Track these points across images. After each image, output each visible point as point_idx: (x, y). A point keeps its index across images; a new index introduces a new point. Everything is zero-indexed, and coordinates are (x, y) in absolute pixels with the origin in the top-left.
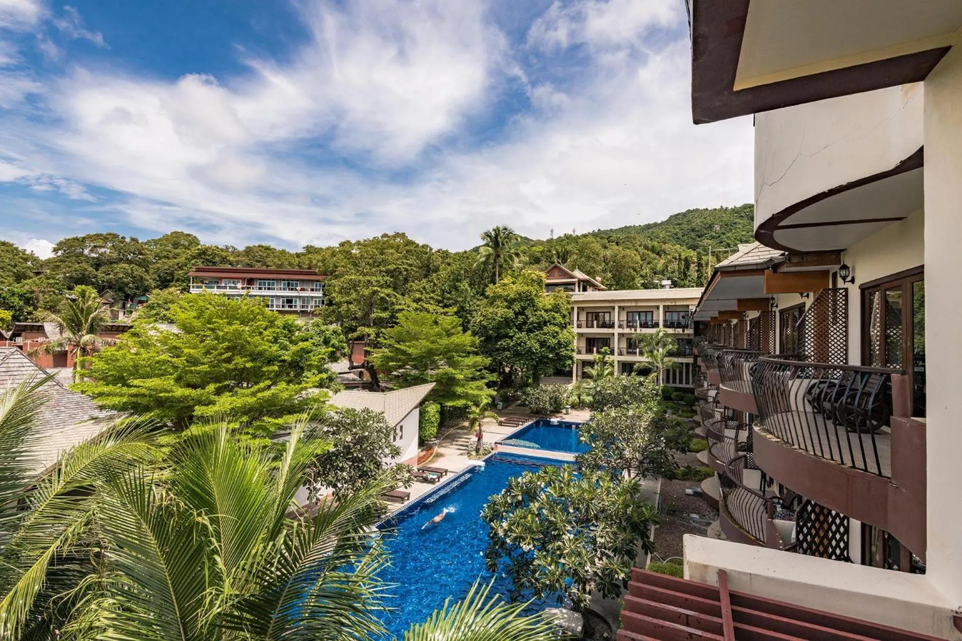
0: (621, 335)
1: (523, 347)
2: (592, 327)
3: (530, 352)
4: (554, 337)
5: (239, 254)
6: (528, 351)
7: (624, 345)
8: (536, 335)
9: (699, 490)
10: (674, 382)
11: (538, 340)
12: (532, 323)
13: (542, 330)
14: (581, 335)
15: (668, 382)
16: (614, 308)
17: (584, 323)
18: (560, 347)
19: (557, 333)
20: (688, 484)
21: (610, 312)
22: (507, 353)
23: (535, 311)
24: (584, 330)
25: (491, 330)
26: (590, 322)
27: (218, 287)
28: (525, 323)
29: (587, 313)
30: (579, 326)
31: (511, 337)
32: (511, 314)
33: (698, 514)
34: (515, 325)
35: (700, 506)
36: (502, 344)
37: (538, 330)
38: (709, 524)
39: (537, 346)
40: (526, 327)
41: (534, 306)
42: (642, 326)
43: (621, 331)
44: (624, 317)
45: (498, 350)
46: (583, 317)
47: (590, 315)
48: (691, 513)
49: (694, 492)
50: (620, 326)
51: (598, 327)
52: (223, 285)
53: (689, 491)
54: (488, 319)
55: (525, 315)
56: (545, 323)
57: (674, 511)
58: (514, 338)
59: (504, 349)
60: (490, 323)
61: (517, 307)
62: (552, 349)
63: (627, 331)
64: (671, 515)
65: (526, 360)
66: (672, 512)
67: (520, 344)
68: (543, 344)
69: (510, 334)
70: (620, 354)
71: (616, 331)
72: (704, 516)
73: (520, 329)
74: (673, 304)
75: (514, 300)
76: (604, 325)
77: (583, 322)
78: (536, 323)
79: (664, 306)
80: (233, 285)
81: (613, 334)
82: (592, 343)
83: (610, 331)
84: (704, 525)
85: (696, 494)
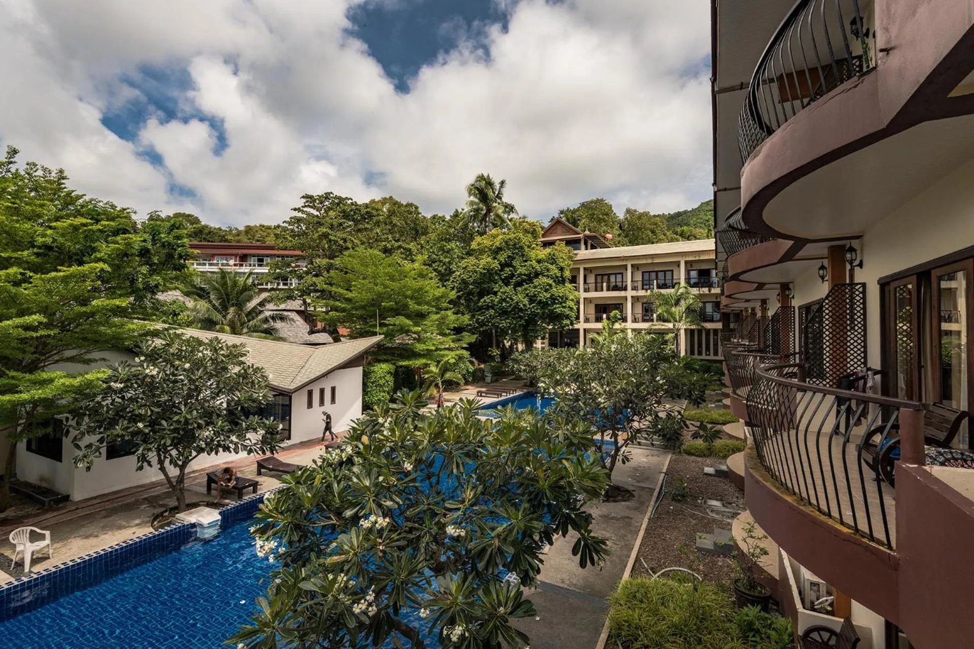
0: (635, 299)
1: (508, 302)
2: (602, 290)
3: (517, 309)
4: (546, 291)
5: (239, 233)
6: (515, 307)
7: (639, 310)
8: (526, 289)
9: (724, 468)
10: (700, 353)
11: (527, 295)
12: (520, 275)
13: (533, 283)
14: (587, 301)
15: (692, 353)
16: (625, 267)
17: (592, 286)
18: (554, 303)
19: (550, 285)
20: (708, 461)
21: (622, 274)
22: (492, 312)
23: (526, 261)
24: (593, 294)
25: (471, 284)
26: (599, 285)
27: (210, 265)
28: (512, 276)
29: (596, 275)
30: (586, 290)
31: (495, 293)
32: (495, 265)
33: (721, 500)
34: (501, 279)
35: (724, 490)
36: (485, 301)
37: (527, 284)
38: (735, 515)
39: (526, 301)
40: (513, 281)
41: (523, 255)
42: (659, 287)
43: (634, 293)
44: (639, 277)
45: (480, 308)
46: (591, 279)
47: (599, 278)
48: (710, 499)
49: (717, 471)
50: (634, 288)
51: (608, 290)
52: (215, 262)
53: (709, 470)
54: (469, 272)
55: (513, 266)
56: (537, 275)
57: (683, 496)
58: (499, 294)
59: (488, 308)
60: (471, 277)
61: (502, 257)
62: (543, 304)
63: (641, 293)
64: (679, 501)
65: (513, 318)
66: (681, 497)
67: (504, 300)
68: (532, 299)
69: (495, 290)
70: (635, 320)
71: (630, 293)
72: (730, 504)
73: (506, 282)
74: (697, 258)
75: (499, 249)
76: (616, 288)
77: (590, 285)
78: (525, 275)
79: (686, 262)
80: (225, 262)
81: (626, 298)
82: (602, 309)
83: (622, 294)
84: (729, 517)
85: (720, 474)
